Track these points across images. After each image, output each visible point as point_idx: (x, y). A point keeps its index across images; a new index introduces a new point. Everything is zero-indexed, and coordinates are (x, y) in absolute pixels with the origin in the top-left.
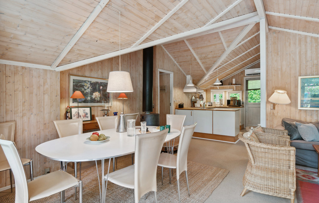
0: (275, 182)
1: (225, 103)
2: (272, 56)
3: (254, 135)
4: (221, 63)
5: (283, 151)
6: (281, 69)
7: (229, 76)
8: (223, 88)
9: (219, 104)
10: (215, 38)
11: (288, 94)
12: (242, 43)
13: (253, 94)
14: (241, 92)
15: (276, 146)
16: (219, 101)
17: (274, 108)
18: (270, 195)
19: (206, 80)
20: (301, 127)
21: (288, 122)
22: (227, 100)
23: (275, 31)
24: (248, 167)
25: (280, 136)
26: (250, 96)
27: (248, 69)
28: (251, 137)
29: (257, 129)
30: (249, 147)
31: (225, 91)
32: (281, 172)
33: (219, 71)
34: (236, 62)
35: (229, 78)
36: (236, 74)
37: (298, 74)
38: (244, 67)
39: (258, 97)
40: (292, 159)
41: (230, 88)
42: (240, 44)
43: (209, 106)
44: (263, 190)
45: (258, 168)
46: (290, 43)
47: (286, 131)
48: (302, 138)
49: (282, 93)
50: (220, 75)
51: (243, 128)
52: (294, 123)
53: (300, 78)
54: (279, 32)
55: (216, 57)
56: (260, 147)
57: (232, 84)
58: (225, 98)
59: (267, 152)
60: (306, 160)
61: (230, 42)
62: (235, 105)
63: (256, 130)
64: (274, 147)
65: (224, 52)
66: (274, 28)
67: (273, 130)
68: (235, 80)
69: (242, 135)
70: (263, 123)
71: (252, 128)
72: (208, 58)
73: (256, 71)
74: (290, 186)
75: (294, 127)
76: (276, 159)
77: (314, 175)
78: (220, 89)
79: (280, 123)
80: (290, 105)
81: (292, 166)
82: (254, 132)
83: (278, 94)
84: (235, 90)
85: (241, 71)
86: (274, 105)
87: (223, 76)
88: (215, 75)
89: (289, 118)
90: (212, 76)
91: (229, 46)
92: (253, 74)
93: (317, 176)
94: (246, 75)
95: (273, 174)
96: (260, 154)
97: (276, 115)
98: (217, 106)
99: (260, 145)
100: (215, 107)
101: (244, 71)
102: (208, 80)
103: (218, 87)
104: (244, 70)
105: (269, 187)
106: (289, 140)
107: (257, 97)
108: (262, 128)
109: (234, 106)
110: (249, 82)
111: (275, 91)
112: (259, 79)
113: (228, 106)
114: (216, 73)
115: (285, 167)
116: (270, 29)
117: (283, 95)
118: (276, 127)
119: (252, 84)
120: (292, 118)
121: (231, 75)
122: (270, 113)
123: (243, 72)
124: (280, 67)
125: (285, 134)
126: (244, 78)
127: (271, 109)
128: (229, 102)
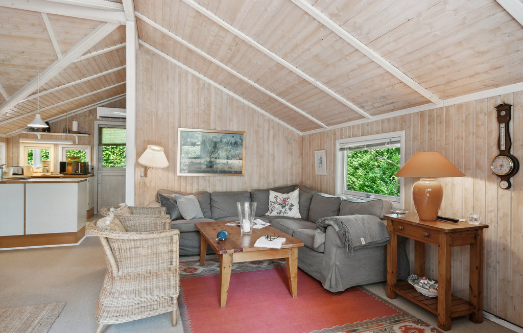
0: (152, 292)
1: (54, 168)
2: (143, 89)
3: (117, 221)
4: (46, 84)
5: (163, 238)
6: (156, 113)
7: (65, 114)
8: (51, 138)
9: (41, 170)
10: (33, 25)
11: (165, 152)
12: (94, 54)
13: (110, 153)
14: (89, 147)
15: (153, 233)
16: (40, 165)
17: (146, 175)
18: (144, 317)
19: (8, 115)
20: (181, 200)
21: (166, 195)
22: (61, 163)
23: (148, 51)
24: (105, 282)
25: (158, 217)
26: (104, 157)
27: (102, 106)
28: (112, 225)
29: (121, 211)
30: (109, 244)
31: (57, 144)
32: (160, 273)
33: (42, 100)
34: (79, 89)
35: (66, 119)
36: (80, 112)
37: (177, 124)
38: (95, 101)
39: (119, 159)
40: (175, 249)
41: (66, 139)
42: (89, 55)
43: (14, 174)
44: (132, 314)
45: (124, 278)
46: (168, 77)
47: (164, 209)
48: (182, 216)
49: (157, 150)
50: (43, 109)
51: (92, 214)
52: (173, 195)
53: (180, 129)
54: (154, 54)
55: (34, 67)
56: (128, 240)
57: (70, 131)
58: (56, 157)
59: (139, 245)
60: (187, 247)
61: (68, 45)
62: (76, 172)
63: (119, 212)
64: (150, 235)
65: (53, 61)
66: (146, 45)
67: (145, 209)
68: (78, 124)
69: (96, 224)
70: (130, 201)
71: (112, 209)
72: (14, 66)
73: (117, 112)
74: (172, 291)
75: (172, 201)
76: (153, 254)
77: (196, 266)
78: (42, 138)
79: (154, 198)
80: (167, 169)
81: (174, 260)
82: (117, 216)
83: (152, 152)
84: (77, 143)
85: (90, 109)
86: (146, 169)
87: (51, 113)
88: (31, 108)
89: (166, 189)
90: (21, 109)
91: (67, 52)
92: (112, 118)
93: (200, 265)
94: (98, 118)
95: (148, 281)
96: (128, 253)
97: (148, 185)
98: (35, 175)
99: (128, 235)
100: (30, 176)
101: (95, 109)
102: (12, 116)
103: (38, 134)
104: (95, 107)
105: (143, 305)
106: (169, 221)
107: (116, 159)
108: (129, 207)
109: (75, 174)
110: (105, 131)
111: (148, 146)
112: (124, 127)
113: (62, 175)
114: (35, 103)
115: (165, 264)
116: (140, 45)
117: (159, 153)
118: (148, 204)
119: (109, 136)
120: (169, 189)
121: (69, 113)
122: (140, 183)
123: (93, 112)
124: (154, 110)
125: (163, 213)
126: (95, 122)
127: (141, 176)
128: (63, 166)
